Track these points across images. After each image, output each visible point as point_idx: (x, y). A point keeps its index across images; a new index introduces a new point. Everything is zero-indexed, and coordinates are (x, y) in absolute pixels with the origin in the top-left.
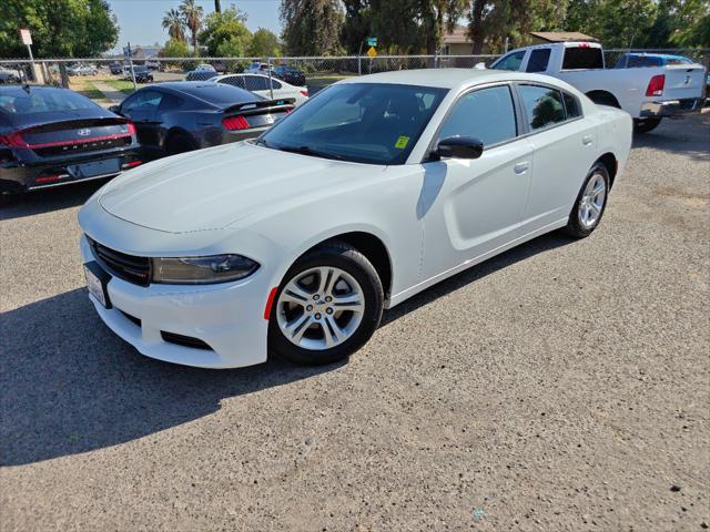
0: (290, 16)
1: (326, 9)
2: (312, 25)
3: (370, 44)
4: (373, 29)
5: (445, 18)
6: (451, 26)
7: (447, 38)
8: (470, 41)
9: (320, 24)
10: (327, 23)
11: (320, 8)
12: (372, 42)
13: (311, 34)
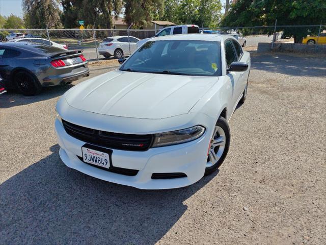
0: (28, 9)
1: (49, 6)
2: (43, 13)
3: (80, 24)
4: (79, 17)
5: (113, 13)
6: (116, 17)
7: (114, 22)
8: (125, 24)
9: (47, 13)
10: (50, 13)
11: (46, 5)
12: (82, 23)
13: (43, 18)
